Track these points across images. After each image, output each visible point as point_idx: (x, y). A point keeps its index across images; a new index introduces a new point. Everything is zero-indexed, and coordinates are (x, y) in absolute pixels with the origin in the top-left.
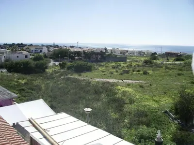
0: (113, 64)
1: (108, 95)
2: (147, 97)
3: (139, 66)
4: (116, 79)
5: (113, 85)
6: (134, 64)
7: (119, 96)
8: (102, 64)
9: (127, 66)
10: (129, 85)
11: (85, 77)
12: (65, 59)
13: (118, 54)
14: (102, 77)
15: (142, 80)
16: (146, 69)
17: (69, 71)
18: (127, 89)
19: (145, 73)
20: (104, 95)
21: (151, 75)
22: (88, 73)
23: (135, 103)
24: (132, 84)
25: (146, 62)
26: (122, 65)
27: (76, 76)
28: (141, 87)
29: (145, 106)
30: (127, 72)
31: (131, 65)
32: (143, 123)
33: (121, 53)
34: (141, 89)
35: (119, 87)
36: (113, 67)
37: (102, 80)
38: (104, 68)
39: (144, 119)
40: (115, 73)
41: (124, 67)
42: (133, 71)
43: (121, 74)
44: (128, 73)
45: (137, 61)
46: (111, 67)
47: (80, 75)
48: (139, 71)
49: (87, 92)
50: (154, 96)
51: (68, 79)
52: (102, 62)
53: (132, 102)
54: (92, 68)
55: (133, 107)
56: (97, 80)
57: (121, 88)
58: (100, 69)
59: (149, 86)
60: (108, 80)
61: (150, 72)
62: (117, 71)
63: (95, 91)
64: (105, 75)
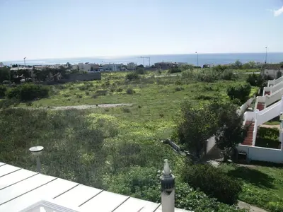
0: (82, 85)
1: (75, 129)
2: (136, 124)
3: (119, 84)
4: (87, 104)
5: (82, 112)
6: (112, 82)
7: (94, 126)
8: (65, 85)
9: (103, 85)
10: (107, 110)
11: (38, 106)
12: (5, 83)
13: (87, 70)
14: (64, 103)
15: (127, 103)
16: (129, 86)
17: (12, 100)
18: (105, 116)
19: (130, 92)
20: (69, 130)
21: (138, 94)
22: (42, 101)
23: (119, 135)
24: (113, 108)
25: (129, 77)
26: (95, 84)
27: (23, 106)
28: (126, 111)
29: (134, 137)
30: (104, 93)
31: (108, 84)
32: (134, 162)
33: (92, 69)
34: (127, 114)
35: (93, 115)
36: (82, 89)
37: (66, 107)
38: (67, 91)
39: (136, 156)
40: (85, 97)
41: (97, 87)
42: (112, 91)
43: (95, 97)
44: (104, 95)
45: (117, 78)
46: (78, 89)
47: (30, 105)
48: (120, 90)
49: (42, 127)
50: (147, 121)
51: (11, 112)
52: (64, 83)
53: (114, 133)
54: (50, 92)
55: (116, 142)
56: (57, 108)
57: (96, 117)
58: (62, 92)
59: (137, 109)
60: (75, 107)
61: (137, 90)
62: (87, 94)
63: (55, 124)
64: (69, 100)
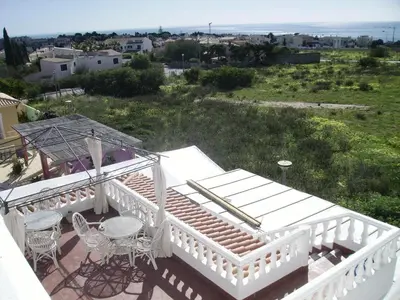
0: (293, 69)
1: (296, 135)
2: (374, 138)
3: (348, 73)
4: (305, 101)
5: (303, 114)
6: (336, 68)
7: (318, 136)
8: (270, 69)
9: (324, 73)
10: (333, 114)
11: (240, 98)
12: (193, 62)
13: (297, 44)
14: (278, 96)
15: (360, 103)
16: (364, 78)
17: (208, 88)
18: (333, 123)
19: (364, 88)
20: (288, 136)
21: (376, 91)
22: (244, 91)
23: (353, 151)
24: (341, 111)
25: (363, 63)
26: (312, 70)
27: (221, 97)
28: (360, 117)
29: (372, 156)
30: (326, 86)
31: (331, 72)
32: (374, 189)
33: (304, 45)
34: (360, 121)
35: (316, 119)
36: (296, 78)
37: (278, 104)
38: (276, 78)
39: (377, 182)
40: (301, 90)
41: (316, 75)
42: (339, 83)
43: (314, 91)
44: (328, 89)
45: (342, 62)
46: (289, 77)
47: (231, 96)
48: (350, 84)
49: (255, 130)
50: (389, 135)
51: (210, 104)
52: (268, 65)
53: (345, 147)
54: (253, 80)
55: (348, 159)
56: (267, 104)
57: (321, 122)
58: (268, 80)
59: (375, 117)
60: (290, 104)
61: (375, 85)
62: (304, 85)
63: (270, 127)
64: (280, 93)
